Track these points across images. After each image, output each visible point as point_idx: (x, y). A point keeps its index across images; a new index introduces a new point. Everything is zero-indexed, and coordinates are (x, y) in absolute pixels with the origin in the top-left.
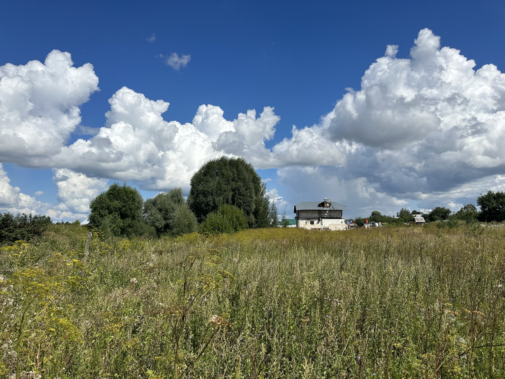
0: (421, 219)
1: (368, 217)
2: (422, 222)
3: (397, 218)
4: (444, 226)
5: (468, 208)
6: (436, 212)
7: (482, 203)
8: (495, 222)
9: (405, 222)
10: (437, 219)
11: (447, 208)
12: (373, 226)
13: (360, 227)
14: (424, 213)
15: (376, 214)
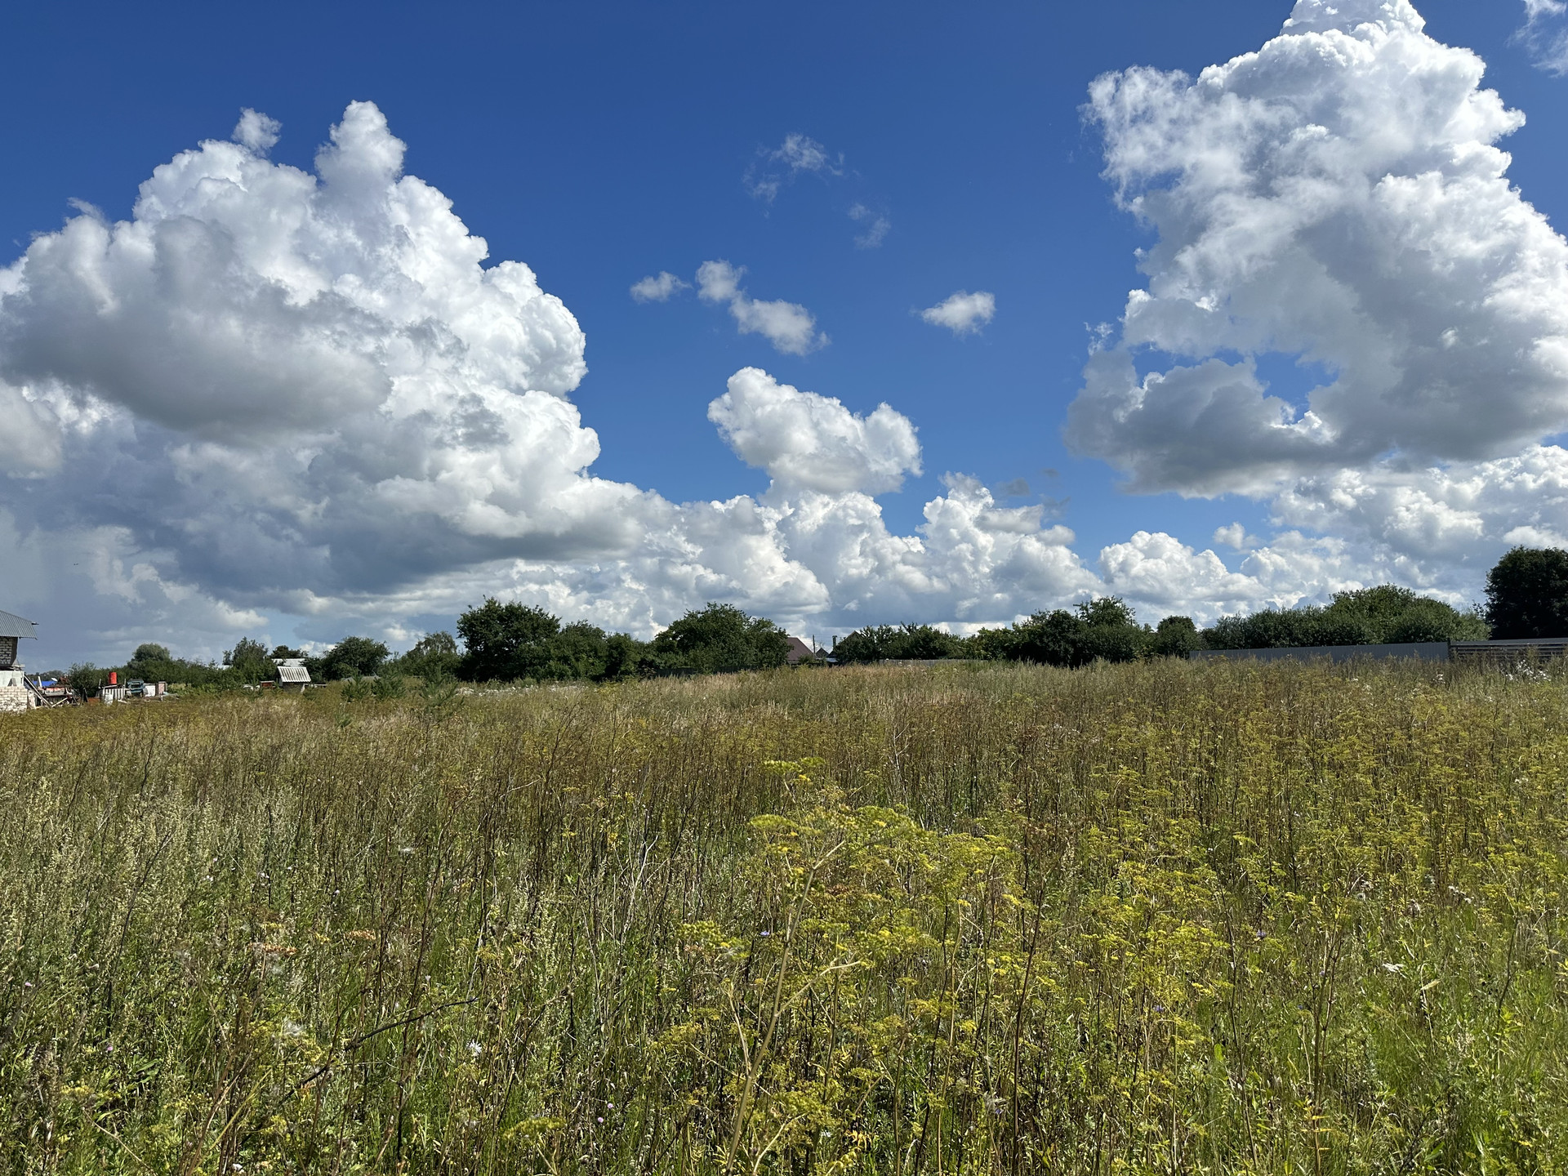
0: (299, 674)
1: (122, 664)
2: (302, 683)
3: (225, 667)
4: (362, 694)
5: (434, 642)
6: (347, 653)
7: (470, 631)
8: (495, 682)
9: (249, 680)
10: (347, 674)
11: (377, 641)
12: (137, 695)
13: (85, 700)
14: (310, 656)
15: (151, 656)
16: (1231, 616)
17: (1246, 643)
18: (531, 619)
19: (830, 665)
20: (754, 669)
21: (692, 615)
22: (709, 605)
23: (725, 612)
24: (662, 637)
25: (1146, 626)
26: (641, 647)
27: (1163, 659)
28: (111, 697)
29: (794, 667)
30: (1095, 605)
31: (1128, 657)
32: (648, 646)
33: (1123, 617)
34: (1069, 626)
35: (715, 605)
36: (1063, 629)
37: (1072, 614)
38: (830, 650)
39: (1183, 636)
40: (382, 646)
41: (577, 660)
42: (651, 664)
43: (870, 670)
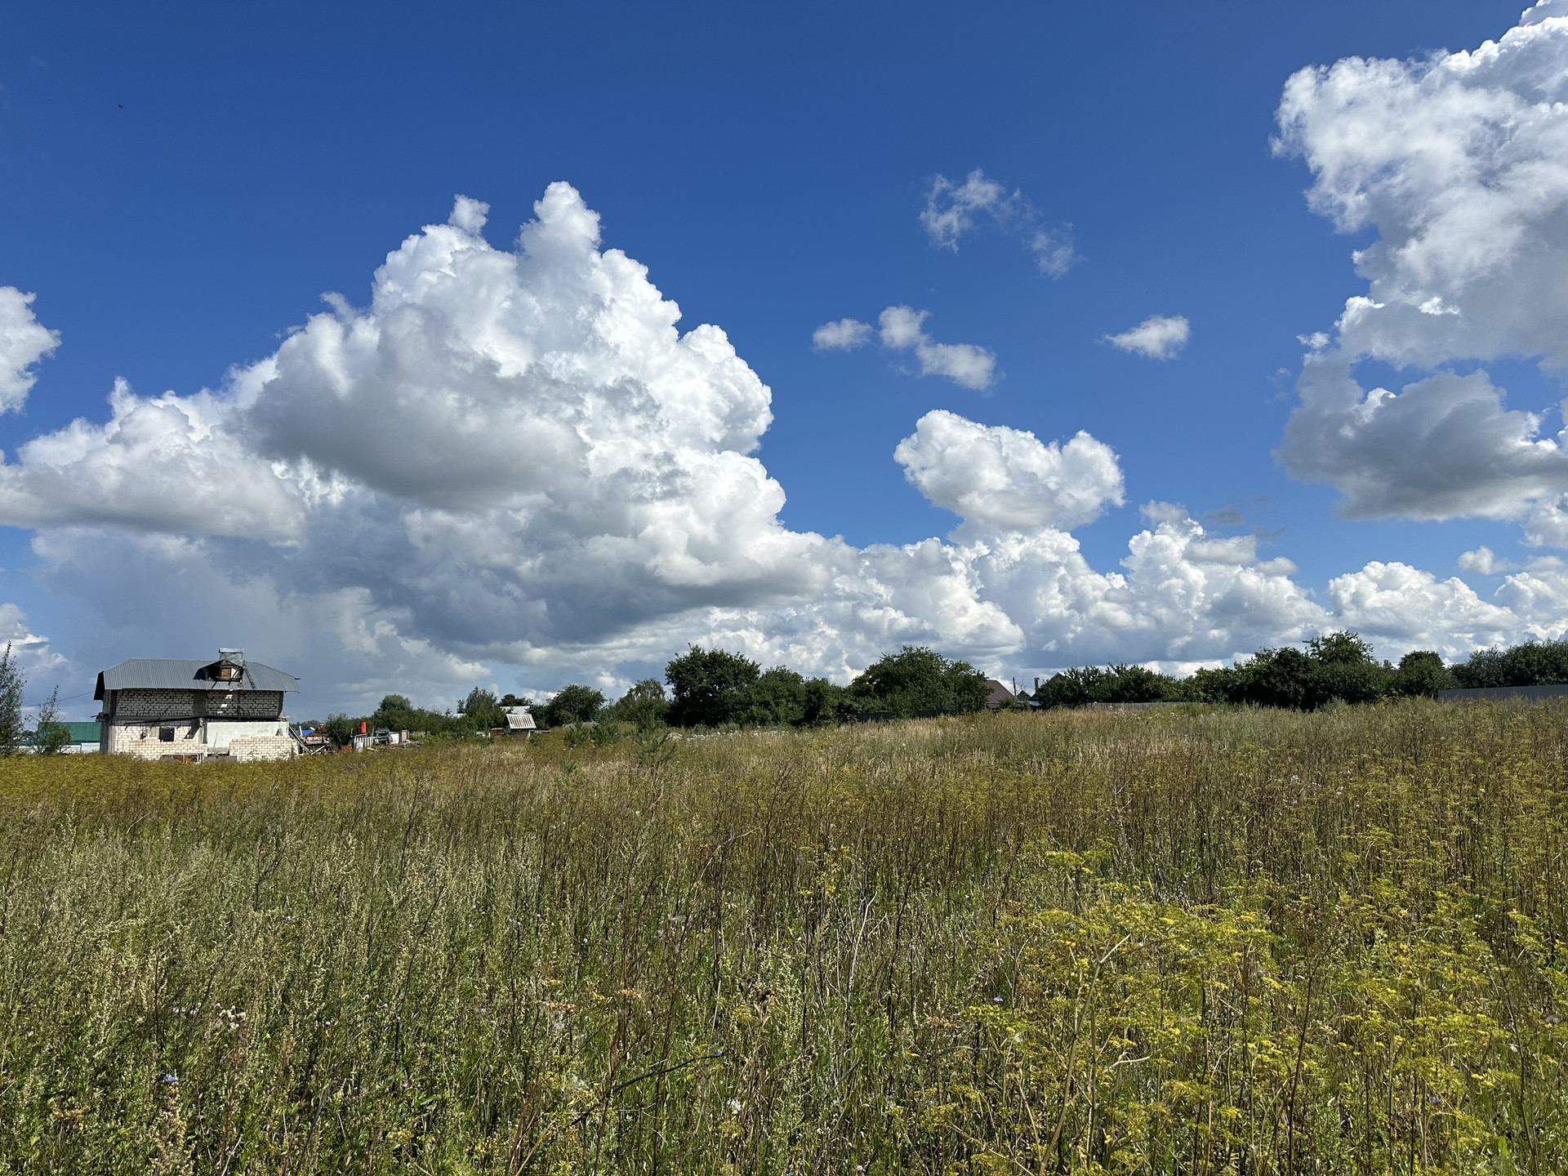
0: (525, 721)
1: (370, 714)
2: (528, 730)
3: (459, 716)
4: (583, 740)
5: (644, 689)
6: (567, 700)
7: (677, 677)
8: (701, 727)
9: (481, 727)
10: (567, 721)
11: (594, 689)
12: (384, 742)
13: (340, 748)
14: (534, 703)
15: (394, 706)
16: (1485, 649)
17: (1506, 680)
18: (733, 665)
19: (1034, 709)
20: (953, 714)
21: (887, 659)
22: (905, 649)
23: (921, 655)
24: (859, 681)
25: (1386, 662)
26: (838, 691)
27: (1408, 700)
28: (362, 745)
29: (996, 710)
30: (1327, 641)
31: (1370, 697)
32: (846, 691)
33: (1360, 654)
34: (1299, 665)
35: (911, 649)
36: (1292, 669)
37: (1303, 651)
38: (1032, 693)
39: (1430, 673)
40: (598, 693)
41: (777, 705)
42: (849, 709)
43: (1078, 715)
